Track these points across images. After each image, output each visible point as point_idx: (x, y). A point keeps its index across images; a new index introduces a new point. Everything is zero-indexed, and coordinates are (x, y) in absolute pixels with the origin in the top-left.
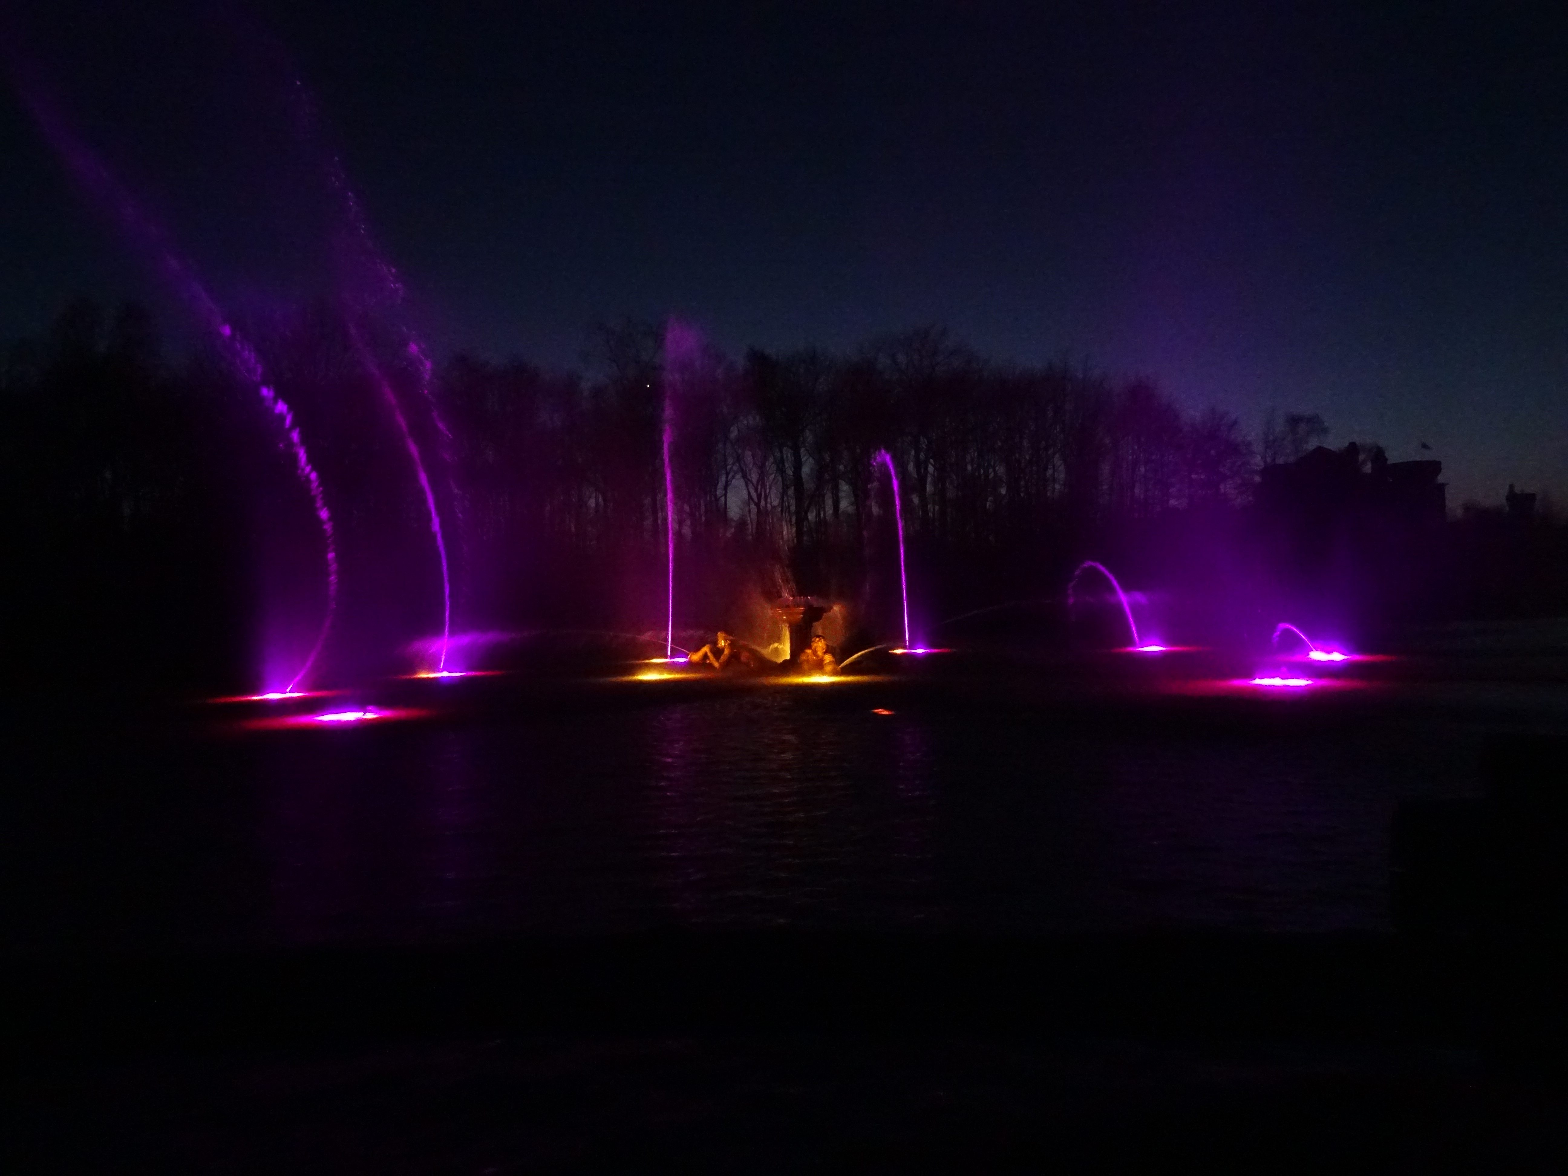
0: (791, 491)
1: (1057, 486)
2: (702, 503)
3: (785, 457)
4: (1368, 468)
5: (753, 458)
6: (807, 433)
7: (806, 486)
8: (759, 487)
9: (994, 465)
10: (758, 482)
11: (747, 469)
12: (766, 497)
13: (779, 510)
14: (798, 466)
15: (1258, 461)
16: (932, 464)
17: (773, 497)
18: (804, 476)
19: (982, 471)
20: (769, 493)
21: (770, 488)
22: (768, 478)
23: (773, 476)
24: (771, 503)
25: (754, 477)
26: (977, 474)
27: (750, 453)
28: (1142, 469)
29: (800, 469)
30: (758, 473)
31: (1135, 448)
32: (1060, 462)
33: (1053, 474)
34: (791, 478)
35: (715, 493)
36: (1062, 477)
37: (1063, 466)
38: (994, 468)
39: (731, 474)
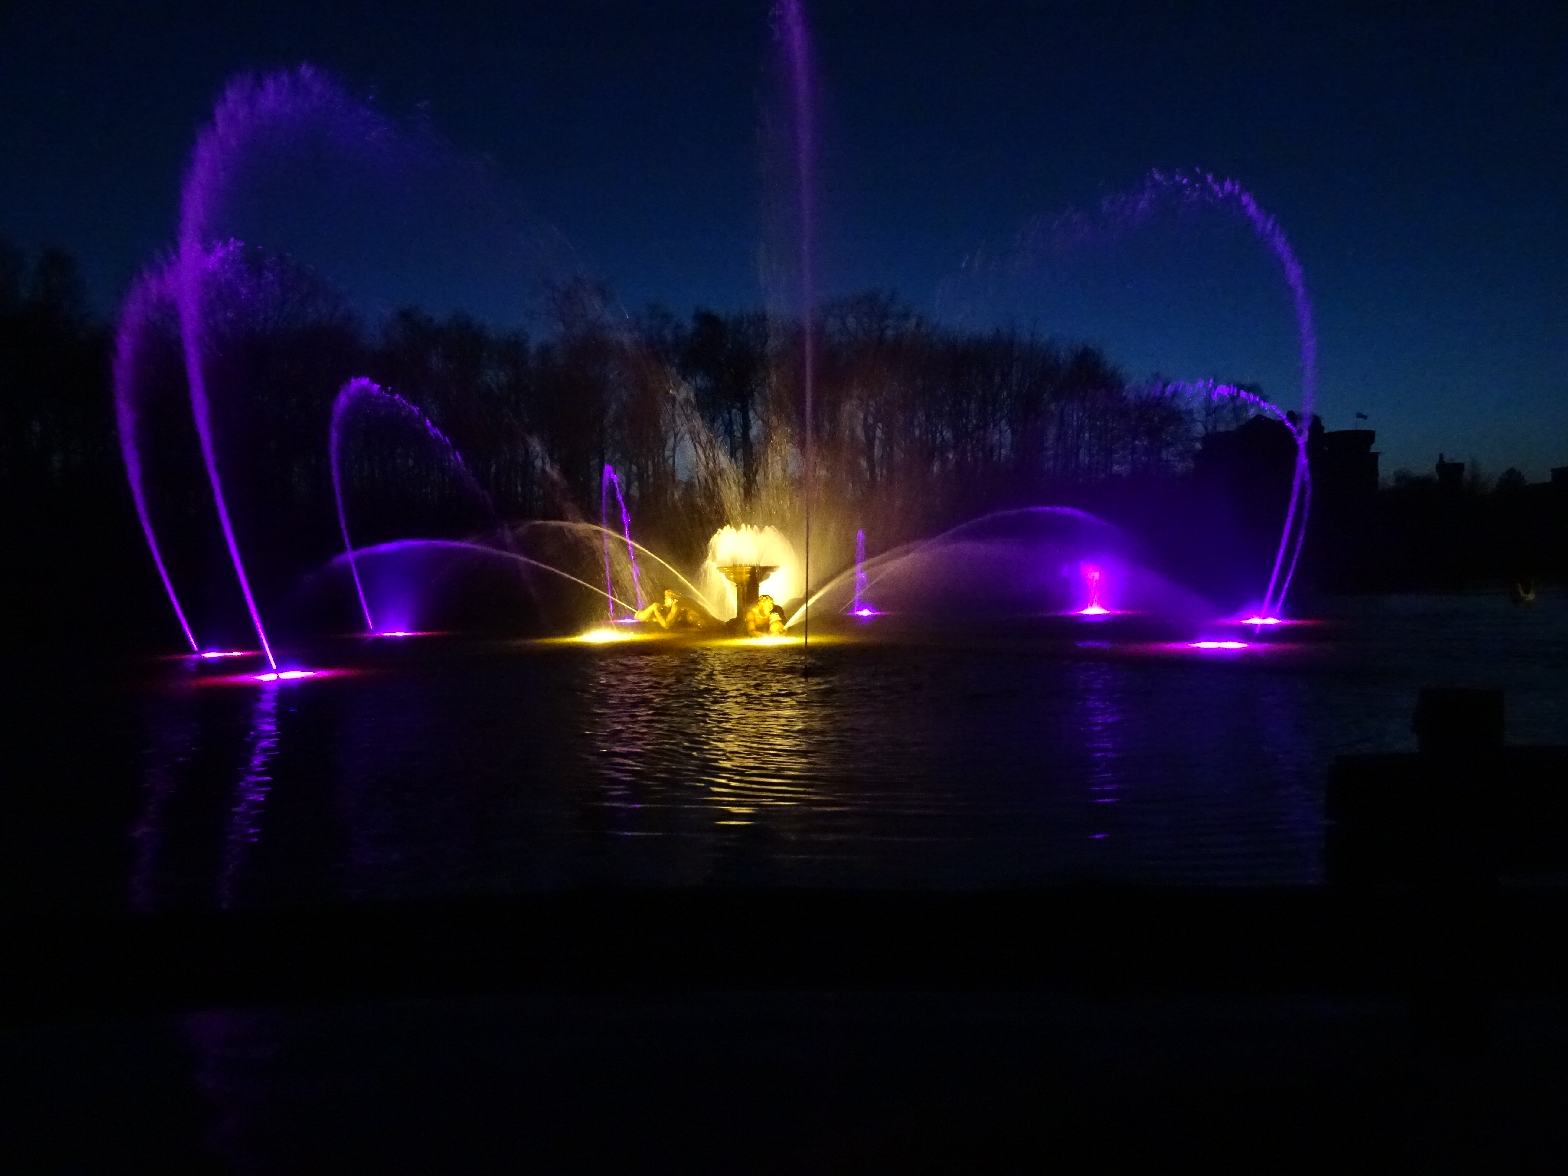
0: (739, 453)
1: (1003, 452)
2: (650, 465)
3: (733, 418)
5: (702, 419)
6: (756, 395)
7: (754, 448)
9: (942, 429)
10: (706, 444)
11: (696, 431)
12: (714, 459)
14: (746, 428)
15: (1199, 429)
16: (880, 429)
18: (752, 438)
19: (930, 436)
21: (719, 450)
22: (717, 440)
23: (721, 438)
24: (720, 464)
25: (703, 438)
26: (924, 438)
27: (699, 415)
28: (1087, 435)
29: (749, 432)
30: (707, 434)
31: (1081, 414)
32: (1007, 428)
33: (999, 440)
34: (740, 440)
35: (664, 454)
36: (1008, 442)
37: (1009, 431)
38: (941, 432)
39: (680, 436)
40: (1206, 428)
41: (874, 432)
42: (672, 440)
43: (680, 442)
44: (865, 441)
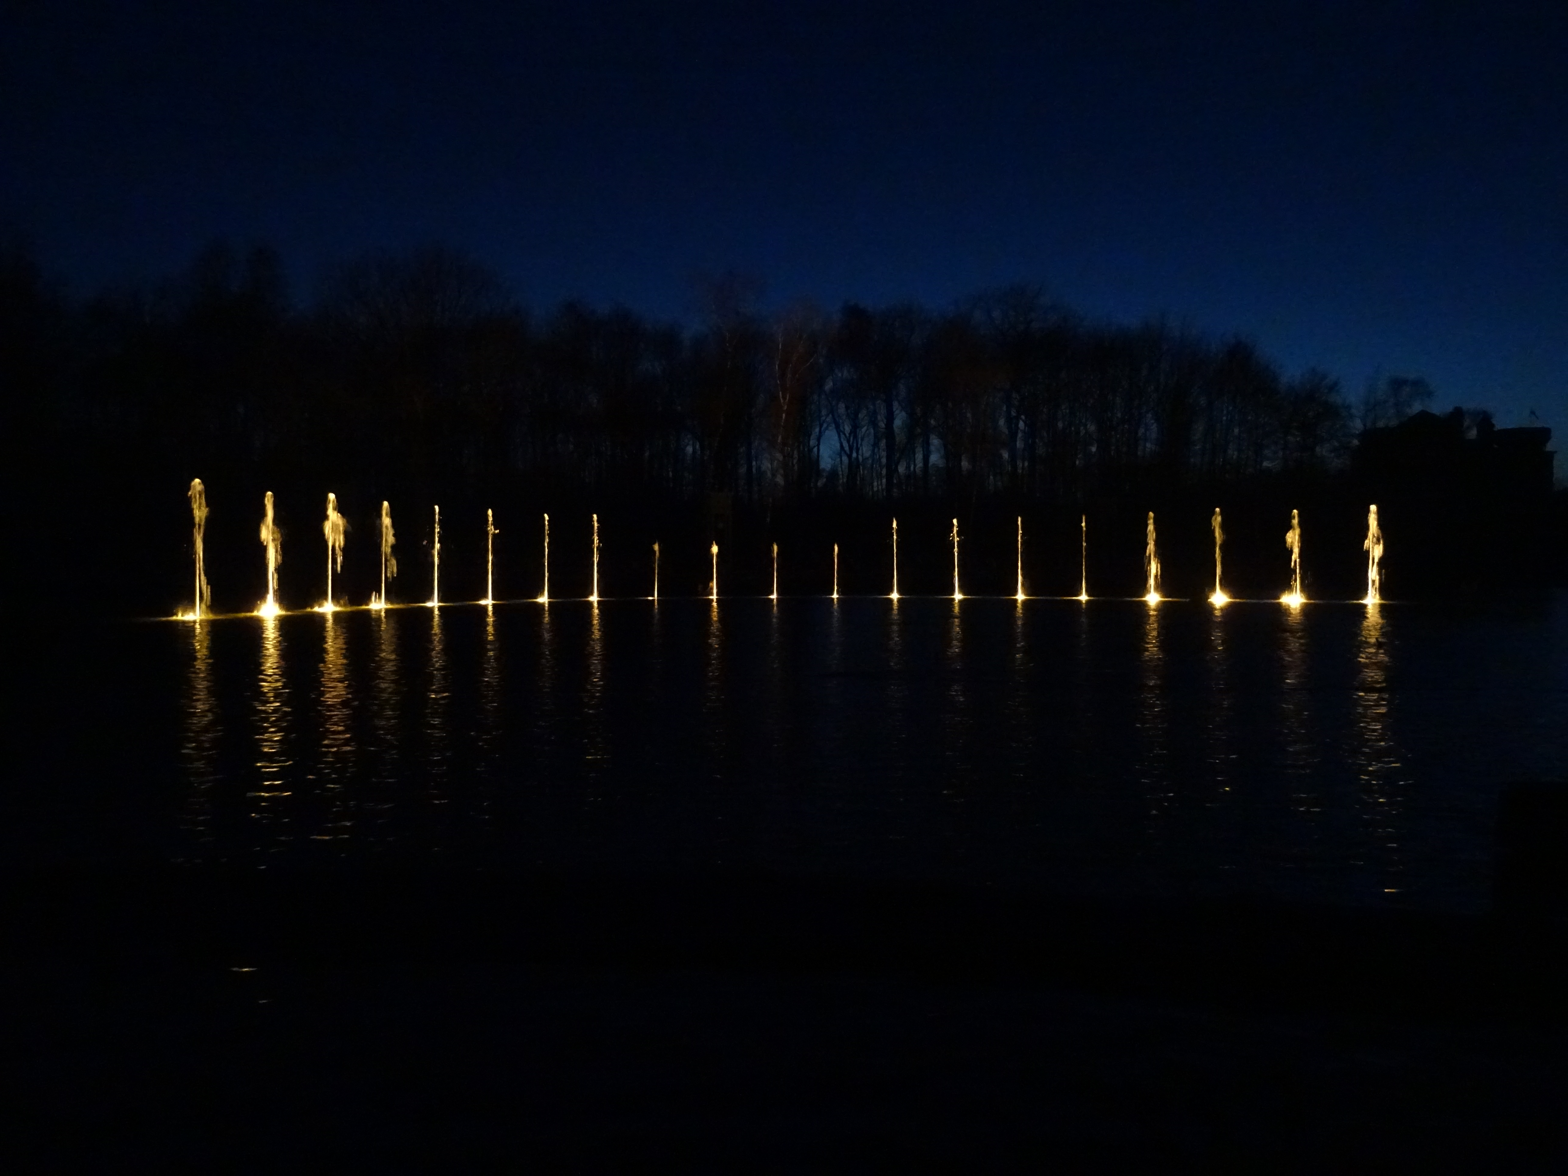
0: (883, 444)
1: (1148, 445)
2: (796, 453)
3: (878, 409)
4: (1473, 434)
5: (847, 410)
6: (901, 386)
7: (898, 439)
8: (851, 438)
9: (1086, 422)
10: (850, 434)
11: (840, 421)
12: (858, 450)
13: (871, 461)
14: (890, 418)
15: (1358, 425)
16: (1023, 421)
17: (864, 449)
18: (896, 430)
19: (1073, 428)
20: (861, 444)
21: (862, 440)
22: (860, 430)
24: (863, 454)
25: (847, 429)
26: (1067, 431)
27: (843, 406)
28: (1236, 431)
29: (892, 423)
30: (851, 425)
31: (1231, 408)
32: (1153, 421)
33: (1145, 433)
34: (883, 430)
35: (809, 443)
36: (1154, 436)
37: (1155, 425)
38: (1085, 425)
39: (825, 425)
40: (1365, 425)
41: (1017, 424)
42: (817, 430)
43: (825, 432)
44: (1007, 433)
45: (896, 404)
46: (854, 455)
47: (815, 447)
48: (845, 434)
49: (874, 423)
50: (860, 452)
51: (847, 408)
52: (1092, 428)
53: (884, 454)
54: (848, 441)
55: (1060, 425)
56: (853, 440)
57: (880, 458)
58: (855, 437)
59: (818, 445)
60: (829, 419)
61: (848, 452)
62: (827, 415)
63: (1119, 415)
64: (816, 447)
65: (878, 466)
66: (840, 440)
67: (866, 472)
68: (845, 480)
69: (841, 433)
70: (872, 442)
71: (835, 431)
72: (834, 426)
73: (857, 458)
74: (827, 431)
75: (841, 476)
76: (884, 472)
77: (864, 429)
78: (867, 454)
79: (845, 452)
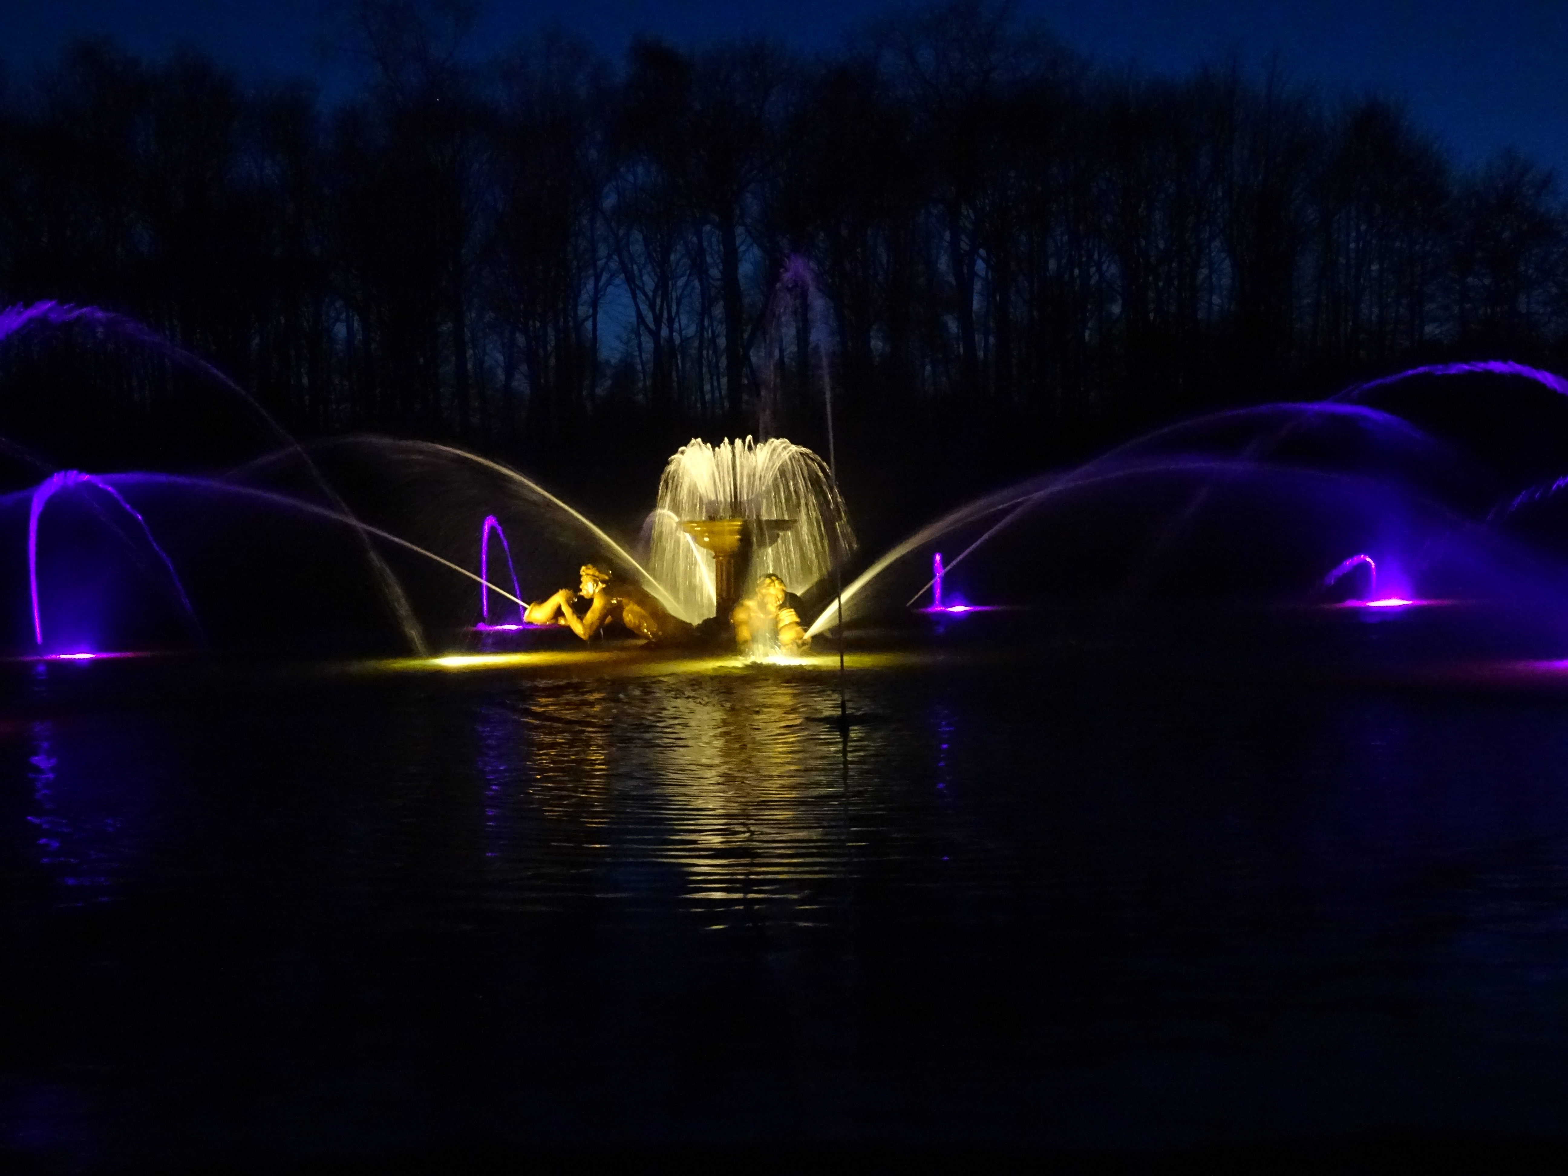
0: (718, 310)
1: (1216, 300)
2: (551, 332)
3: (705, 244)
5: (646, 245)
6: (748, 197)
7: (747, 300)
8: (658, 301)
9: (1100, 258)
10: (655, 291)
11: (635, 267)
12: (671, 321)
13: (696, 344)
14: (731, 260)
16: (983, 260)
17: (684, 321)
18: (742, 281)
19: (1076, 272)
20: (677, 313)
21: (678, 304)
22: (674, 285)
23: (685, 279)
24: (681, 331)
25: (649, 282)
26: (1066, 276)
27: (640, 237)
28: (1375, 268)
29: (735, 269)
30: (656, 274)
31: (1363, 228)
32: (1223, 255)
33: (1209, 277)
34: (718, 283)
35: (576, 313)
36: (1226, 281)
37: (1227, 262)
38: (1099, 265)
39: (605, 277)
41: (972, 264)
42: (590, 285)
43: (606, 289)
44: (954, 283)
45: (740, 230)
46: (664, 332)
47: (586, 319)
48: (645, 294)
49: (699, 269)
50: (676, 326)
51: (647, 242)
52: (1112, 270)
53: (721, 329)
54: (652, 306)
55: (1052, 265)
56: (662, 302)
57: (714, 337)
58: (665, 296)
59: (594, 316)
60: (614, 265)
61: (652, 326)
62: (609, 257)
63: (1162, 245)
64: (591, 319)
65: (711, 352)
66: (637, 305)
67: (688, 365)
68: (648, 383)
69: (638, 292)
70: (697, 305)
71: (626, 286)
72: (622, 276)
73: (671, 339)
74: (610, 289)
75: (641, 375)
76: (724, 362)
77: (681, 282)
78: (691, 330)
79: (647, 327)
